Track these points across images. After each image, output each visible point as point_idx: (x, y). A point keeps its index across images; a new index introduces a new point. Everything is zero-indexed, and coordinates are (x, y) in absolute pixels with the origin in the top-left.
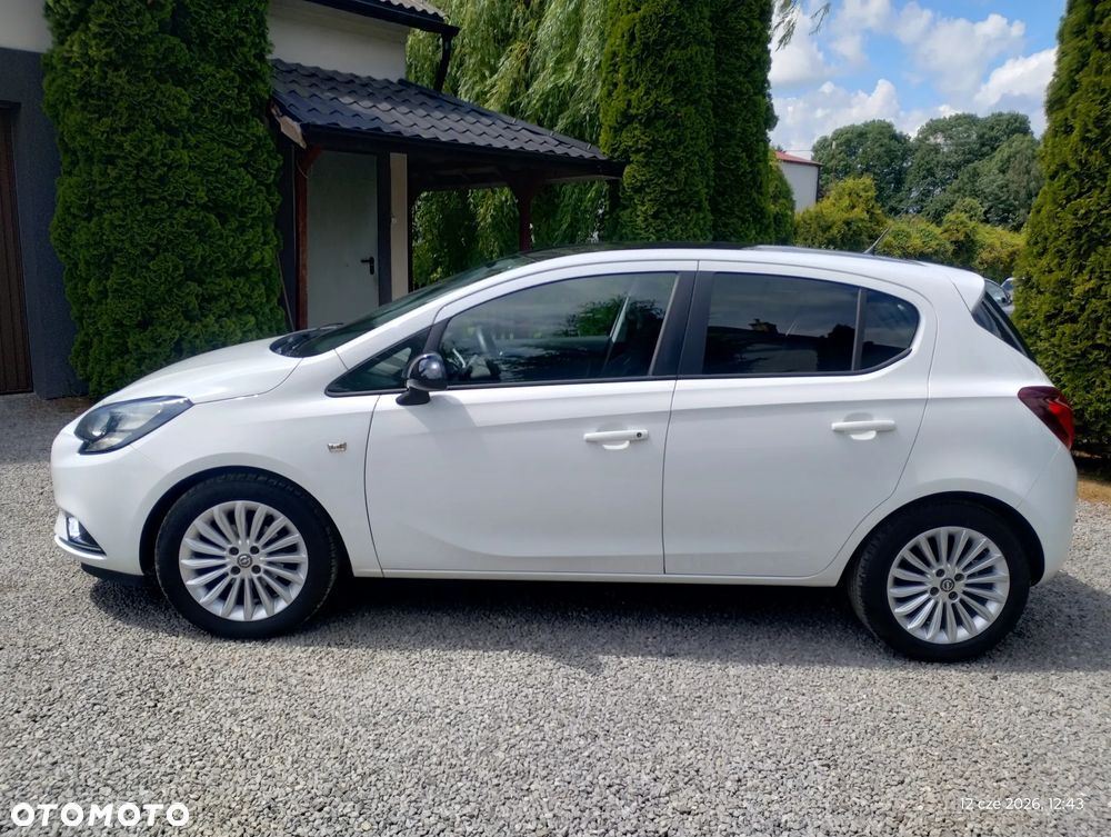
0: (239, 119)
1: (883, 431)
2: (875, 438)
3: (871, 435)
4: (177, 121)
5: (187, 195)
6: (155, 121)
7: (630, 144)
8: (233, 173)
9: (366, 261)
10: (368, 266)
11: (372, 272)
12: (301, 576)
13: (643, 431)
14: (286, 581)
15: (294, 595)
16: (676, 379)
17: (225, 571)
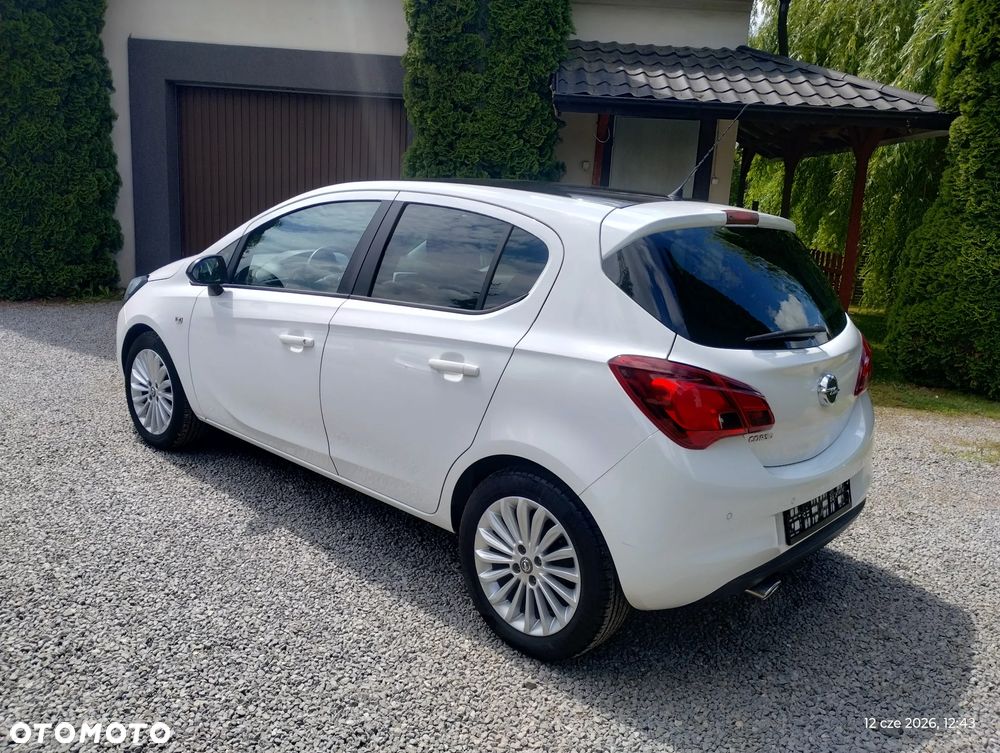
0: (520, 95)
1: (470, 375)
2: (460, 382)
3: (458, 378)
4: (466, 100)
5: (466, 157)
6: (453, 102)
7: (960, 92)
8: (505, 138)
12: (171, 411)
13: (309, 339)
14: (166, 412)
15: (168, 423)
16: (348, 298)
17: (147, 396)
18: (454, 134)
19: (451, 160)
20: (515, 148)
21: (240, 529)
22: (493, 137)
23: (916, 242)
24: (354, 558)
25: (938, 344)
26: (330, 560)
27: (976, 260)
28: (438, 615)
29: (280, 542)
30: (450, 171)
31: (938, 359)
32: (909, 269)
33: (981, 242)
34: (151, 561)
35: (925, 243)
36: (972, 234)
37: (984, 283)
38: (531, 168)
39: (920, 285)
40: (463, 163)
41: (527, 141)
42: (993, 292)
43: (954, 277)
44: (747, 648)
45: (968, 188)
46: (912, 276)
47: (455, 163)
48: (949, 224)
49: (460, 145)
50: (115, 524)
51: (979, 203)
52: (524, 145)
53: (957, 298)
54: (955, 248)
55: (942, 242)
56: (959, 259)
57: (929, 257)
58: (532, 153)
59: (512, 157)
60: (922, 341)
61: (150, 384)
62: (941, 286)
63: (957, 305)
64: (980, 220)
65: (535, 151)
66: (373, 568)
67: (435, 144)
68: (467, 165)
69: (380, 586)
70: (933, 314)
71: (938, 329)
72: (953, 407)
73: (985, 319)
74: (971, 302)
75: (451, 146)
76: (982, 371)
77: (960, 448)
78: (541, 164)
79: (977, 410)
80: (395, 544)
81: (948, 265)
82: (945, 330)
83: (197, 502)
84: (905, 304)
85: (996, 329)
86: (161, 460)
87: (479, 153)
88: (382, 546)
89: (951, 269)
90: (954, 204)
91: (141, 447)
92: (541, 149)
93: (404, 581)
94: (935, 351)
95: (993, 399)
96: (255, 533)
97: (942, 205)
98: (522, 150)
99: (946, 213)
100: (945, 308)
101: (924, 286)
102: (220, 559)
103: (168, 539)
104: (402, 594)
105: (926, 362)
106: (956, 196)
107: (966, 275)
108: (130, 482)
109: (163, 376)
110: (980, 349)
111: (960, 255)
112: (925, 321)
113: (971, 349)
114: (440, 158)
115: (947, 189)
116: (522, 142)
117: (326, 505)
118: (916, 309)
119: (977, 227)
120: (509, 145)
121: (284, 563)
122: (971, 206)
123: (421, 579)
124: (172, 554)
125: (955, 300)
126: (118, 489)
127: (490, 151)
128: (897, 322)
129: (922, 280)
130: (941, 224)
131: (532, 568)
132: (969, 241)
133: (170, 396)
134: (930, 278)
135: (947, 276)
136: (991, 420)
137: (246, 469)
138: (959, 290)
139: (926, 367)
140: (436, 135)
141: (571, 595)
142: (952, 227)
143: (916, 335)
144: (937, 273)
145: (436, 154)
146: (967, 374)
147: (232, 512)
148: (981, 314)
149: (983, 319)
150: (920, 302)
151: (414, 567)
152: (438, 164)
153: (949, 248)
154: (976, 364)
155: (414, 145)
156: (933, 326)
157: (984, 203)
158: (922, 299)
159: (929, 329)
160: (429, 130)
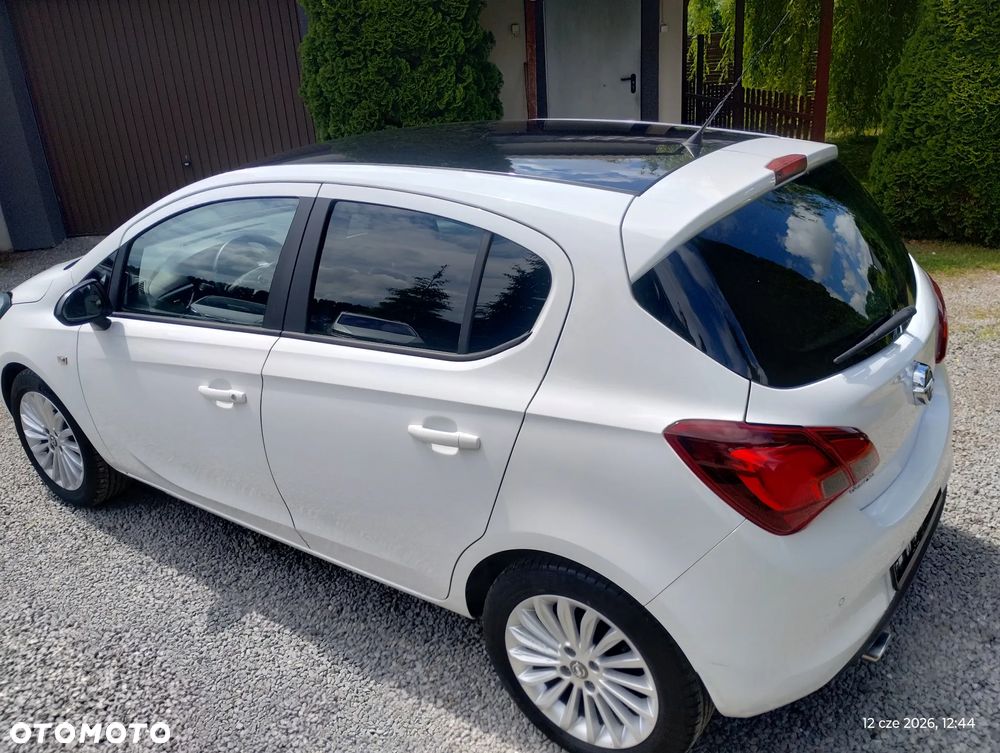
1: (465, 448)
2: (456, 455)
3: (452, 451)
5: (376, 43)
8: (419, 14)
9: (628, 79)
10: (628, 84)
11: (633, 91)
12: (81, 465)
13: (239, 393)
14: (76, 467)
15: (81, 477)
16: (280, 335)
17: (47, 444)
18: (357, 15)
19: (359, 49)
20: (433, 25)
21: (200, 623)
22: (405, 14)
23: (900, 80)
24: (351, 644)
25: (929, 195)
26: (322, 653)
27: (970, 96)
28: (472, 719)
29: (255, 638)
30: (359, 63)
31: (930, 210)
32: (893, 112)
33: (974, 74)
34: (100, 705)
35: (910, 81)
36: (964, 65)
37: (979, 121)
38: (456, 47)
39: (908, 130)
40: (373, 52)
41: (445, 14)
42: (988, 130)
43: (945, 118)
44: (844, 691)
45: (957, 11)
46: (897, 119)
47: (364, 52)
48: (937, 56)
49: (367, 29)
50: (43, 650)
51: (971, 28)
52: (444, 19)
53: (949, 142)
54: (945, 84)
55: (929, 78)
56: (950, 96)
57: (915, 96)
58: (455, 28)
59: (431, 37)
60: (911, 192)
61: (48, 431)
62: (930, 128)
63: (949, 150)
64: (972, 48)
65: (457, 24)
66: (377, 655)
67: (336, 30)
68: (379, 53)
69: (392, 684)
70: (924, 162)
71: (929, 178)
72: (952, 263)
73: (982, 162)
74: (965, 144)
75: (356, 31)
76: (978, 219)
77: (979, 322)
78: (466, 41)
79: (978, 263)
80: (395, 610)
81: (937, 104)
82: (938, 178)
83: (140, 587)
84: (888, 151)
85: (993, 171)
86: (83, 524)
87: (390, 37)
88: (381, 615)
89: (942, 109)
90: (942, 32)
91: (56, 507)
92: (464, 22)
93: (419, 668)
94: (927, 202)
95: (991, 246)
96: (219, 627)
97: (925, 32)
98: (441, 26)
99: (932, 42)
100: (937, 154)
101: (912, 130)
102: (185, 682)
103: (115, 661)
104: (422, 688)
105: (915, 215)
106: (942, 22)
107: (960, 114)
108: (50, 570)
109: (60, 425)
110: (977, 195)
111: (951, 91)
112: (914, 170)
113: (965, 196)
114: (345, 48)
115: (932, 15)
116: (440, 15)
117: (298, 563)
118: (905, 157)
119: (969, 57)
120: (425, 22)
121: (265, 672)
122: (961, 33)
123: (438, 659)
124: (124, 687)
125: (946, 143)
126: (38, 586)
127: (404, 33)
128: (880, 172)
129: (909, 124)
130: (928, 57)
131: (587, 674)
132: (961, 74)
133: (76, 447)
134: (917, 121)
135: (936, 117)
136: (995, 272)
137: (191, 520)
138: (951, 132)
139: (916, 219)
140: (335, 20)
141: (645, 707)
142: (940, 59)
143: (903, 186)
144: (925, 115)
145: (340, 44)
146: (960, 222)
147: (186, 597)
148: (977, 157)
149: (979, 163)
150: (908, 148)
151: (426, 641)
152: (343, 57)
153: (939, 84)
154: (971, 212)
155: (310, 34)
156: (924, 175)
157: (977, 28)
158: (910, 144)
159: (919, 179)
160: (326, 13)
